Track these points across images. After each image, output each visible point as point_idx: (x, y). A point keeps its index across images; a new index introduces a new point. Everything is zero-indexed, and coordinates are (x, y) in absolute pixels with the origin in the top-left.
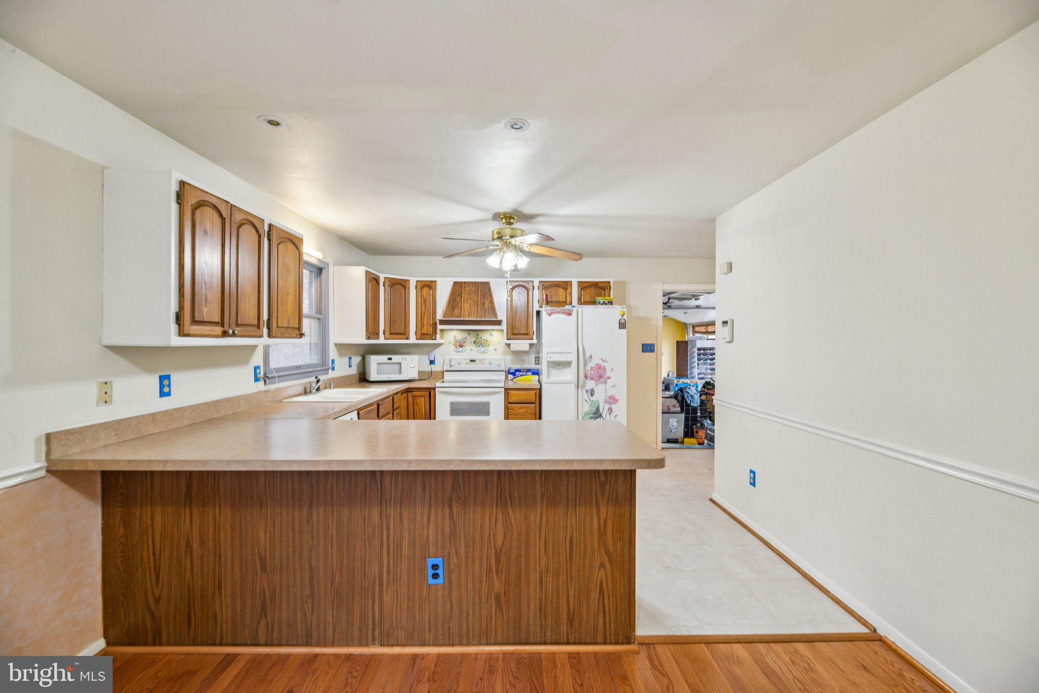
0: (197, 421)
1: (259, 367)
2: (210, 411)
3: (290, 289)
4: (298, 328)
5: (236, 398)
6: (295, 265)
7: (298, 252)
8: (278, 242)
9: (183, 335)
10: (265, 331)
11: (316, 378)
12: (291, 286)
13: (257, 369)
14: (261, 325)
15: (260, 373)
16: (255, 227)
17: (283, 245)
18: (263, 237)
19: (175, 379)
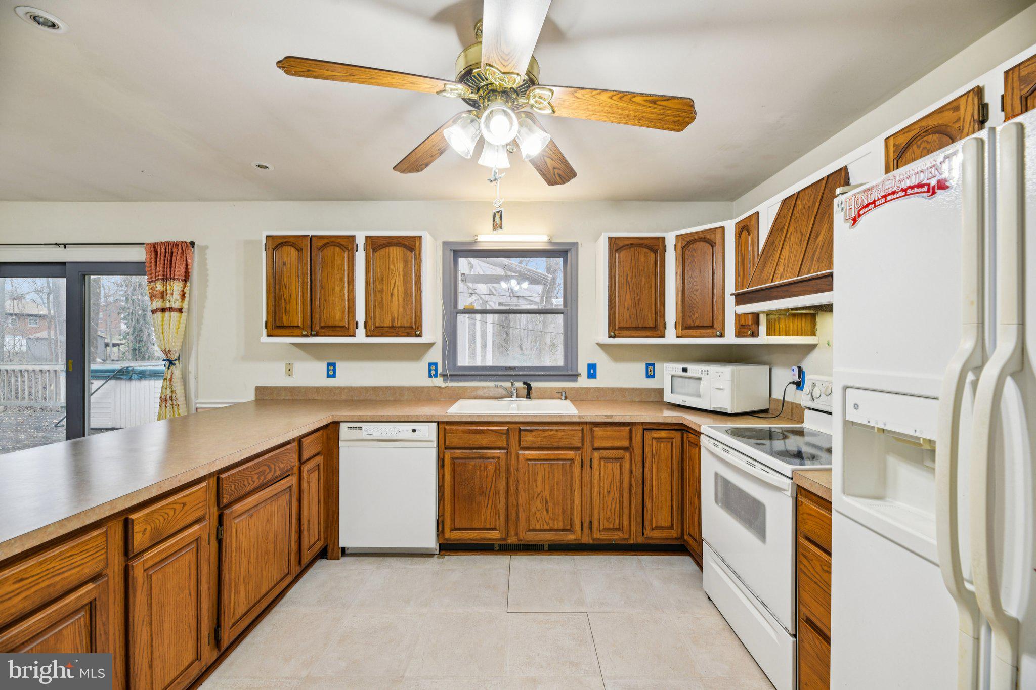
0: (355, 398)
1: (436, 364)
2: (367, 393)
3: (395, 290)
4: (411, 327)
5: (399, 388)
6: (405, 266)
7: (412, 252)
8: (375, 250)
9: (269, 335)
10: (361, 331)
11: (524, 383)
12: (396, 287)
13: (432, 366)
14: (351, 326)
15: (436, 370)
16: (340, 245)
17: (382, 250)
18: (353, 251)
19: (339, 366)
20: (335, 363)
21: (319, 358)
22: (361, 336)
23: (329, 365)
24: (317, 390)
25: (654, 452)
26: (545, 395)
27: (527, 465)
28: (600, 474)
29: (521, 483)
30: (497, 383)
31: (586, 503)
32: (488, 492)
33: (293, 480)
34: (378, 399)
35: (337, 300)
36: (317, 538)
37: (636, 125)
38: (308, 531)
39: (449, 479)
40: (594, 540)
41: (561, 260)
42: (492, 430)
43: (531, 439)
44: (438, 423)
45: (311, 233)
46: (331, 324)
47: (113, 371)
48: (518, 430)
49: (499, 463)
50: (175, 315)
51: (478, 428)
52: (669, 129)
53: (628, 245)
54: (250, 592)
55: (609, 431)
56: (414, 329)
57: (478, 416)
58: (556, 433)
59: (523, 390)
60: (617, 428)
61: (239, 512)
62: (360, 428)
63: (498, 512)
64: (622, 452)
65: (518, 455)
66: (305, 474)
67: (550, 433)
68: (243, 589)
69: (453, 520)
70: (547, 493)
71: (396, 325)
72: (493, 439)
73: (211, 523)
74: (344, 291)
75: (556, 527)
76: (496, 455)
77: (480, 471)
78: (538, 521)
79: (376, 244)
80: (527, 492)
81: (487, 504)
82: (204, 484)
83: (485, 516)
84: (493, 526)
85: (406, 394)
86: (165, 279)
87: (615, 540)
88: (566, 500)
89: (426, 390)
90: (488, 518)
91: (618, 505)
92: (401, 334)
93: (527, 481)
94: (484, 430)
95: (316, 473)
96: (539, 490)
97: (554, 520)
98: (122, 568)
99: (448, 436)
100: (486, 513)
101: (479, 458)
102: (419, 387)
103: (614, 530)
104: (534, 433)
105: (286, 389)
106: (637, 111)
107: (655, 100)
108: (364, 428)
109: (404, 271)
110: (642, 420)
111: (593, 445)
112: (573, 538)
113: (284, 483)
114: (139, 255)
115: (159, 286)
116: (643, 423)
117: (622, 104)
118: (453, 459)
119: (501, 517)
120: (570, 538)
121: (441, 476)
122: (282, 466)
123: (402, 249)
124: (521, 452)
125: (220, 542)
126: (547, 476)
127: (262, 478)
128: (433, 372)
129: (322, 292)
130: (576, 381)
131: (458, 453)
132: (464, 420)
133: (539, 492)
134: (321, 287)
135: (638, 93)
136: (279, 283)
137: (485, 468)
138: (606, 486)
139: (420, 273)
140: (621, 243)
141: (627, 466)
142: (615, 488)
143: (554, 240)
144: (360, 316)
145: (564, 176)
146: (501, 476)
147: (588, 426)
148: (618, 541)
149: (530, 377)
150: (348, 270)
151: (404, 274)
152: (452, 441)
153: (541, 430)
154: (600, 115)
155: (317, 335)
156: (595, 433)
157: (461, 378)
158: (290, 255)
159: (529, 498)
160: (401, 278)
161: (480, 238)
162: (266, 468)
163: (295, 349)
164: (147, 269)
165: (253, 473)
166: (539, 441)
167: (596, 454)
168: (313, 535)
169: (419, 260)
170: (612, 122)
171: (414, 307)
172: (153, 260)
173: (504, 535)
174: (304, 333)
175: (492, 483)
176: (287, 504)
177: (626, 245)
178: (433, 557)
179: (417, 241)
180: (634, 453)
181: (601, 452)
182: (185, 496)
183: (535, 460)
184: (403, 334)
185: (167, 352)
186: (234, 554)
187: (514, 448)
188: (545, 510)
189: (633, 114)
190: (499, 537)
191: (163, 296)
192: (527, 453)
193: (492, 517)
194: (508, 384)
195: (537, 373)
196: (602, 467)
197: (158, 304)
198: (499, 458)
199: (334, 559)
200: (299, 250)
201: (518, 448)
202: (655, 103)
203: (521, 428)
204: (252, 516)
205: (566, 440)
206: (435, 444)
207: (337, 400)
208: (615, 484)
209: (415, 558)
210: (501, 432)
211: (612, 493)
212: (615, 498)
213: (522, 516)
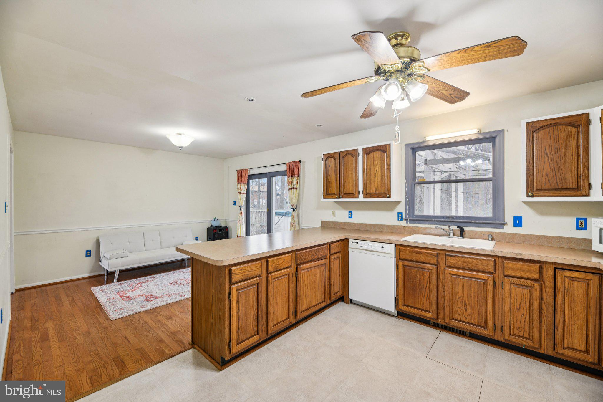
0: (360, 229)
1: (402, 213)
2: (366, 227)
3: (377, 174)
4: (385, 193)
5: (382, 225)
6: (382, 160)
7: (385, 153)
8: (367, 154)
9: (324, 198)
10: (361, 196)
11: (458, 227)
12: (377, 173)
13: (400, 214)
14: (356, 193)
15: (402, 216)
16: (351, 155)
17: (370, 154)
18: (357, 156)
19: (354, 213)
20: (352, 211)
21: (345, 209)
22: (361, 198)
23: (349, 212)
24: (345, 224)
25: (567, 287)
26: (474, 236)
27: (451, 277)
28: (510, 295)
29: (447, 288)
30: (437, 226)
31: (499, 313)
32: (424, 289)
33: (327, 261)
34: (371, 230)
35: (350, 180)
36: (338, 290)
37: (485, 61)
38: (334, 286)
39: (401, 276)
40: (505, 339)
41: (491, 144)
42: (427, 253)
43: (453, 261)
44: (396, 245)
45: (339, 151)
46: (348, 192)
47: (284, 213)
48: (445, 255)
49: (432, 272)
50: (295, 190)
51: (419, 250)
52: (510, 56)
53: (546, 125)
54: (308, 302)
55: (519, 265)
56: (386, 194)
57: (418, 243)
58: (473, 260)
59: (459, 231)
60: (526, 264)
61: (303, 268)
62: (357, 243)
63: (431, 302)
64: (532, 282)
65: (444, 270)
66: (332, 260)
67: (468, 260)
68: (305, 300)
69: (404, 300)
70: (465, 298)
71: (377, 192)
72: (428, 258)
73: (293, 269)
74: (353, 176)
75: (473, 322)
76: (429, 268)
77: (420, 275)
78: (459, 315)
79: (368, 151)
80: (451, 294)
81: (424, 296)
82: (291, 254)
83: (422, 302)
84: (428, 309)
85: (386, 229)
86: (292, 177)
87: (526, 346)
88: (481, 306)
89: (396, 228)
90: (425, 304)
91: (527, 320)
92: (380, 197)
93: (451, 288)
94: (422, 252)
95: (338, 261)
96: (460, 294)
97: (471, 317)
98: (266, 276)
99: (401, 253)
100: (424, 301)
101: (419, 268)
102: (392, 226)
103: (523, 337)
104: (456, 258)
105: (332, 222)
106: (481, 54)
107: (489, 45)
108: (359, 243)
109: (381, 164)
110: (553, 260)
111: (504, 273)
112: (487, 333)
113: (322, 262)
114: (284, 168)
115: (290, 179)
116: (554, 263)
117: (468, 54)
118: (404, 265)
119: (433, 305)
120: (484, 332)
121: (397, 274)
122: (321, 254)
123: (380, 152)
124: (447, 269)
125: (297, 277)
126: (465, 286)
127: (313, 257)
128: (400, 218)
129: (344, 177)
130: (503, 228)
131: (406, 263)
132: (410, 244)
133: (460, 296)
134: (344, 175)
135: (475, 46)
136: (328, 175)
137: (423, 274)
138: (516, 304)
139: (389, 164)
140: (539, 126)
141: (537, 293)
142: (525, 307)
143: (482, 131)
144: (361, 188)
145: (460, 96)
146: (433, 280)
147: (500, 259)
148: (529, 347)
149: (465, 224)
150: (355, 166)
151: (381, 165)
152: (404, 255)
153: (461, 257)
154: (458, 64)
155: (342, 198)
156: (506, 265)
157: (417, 222)
158: (332, 161)
159: (452, 298)
160: (380, 167)
161: (428, 139)
162: (314, 253)
163: (336, 204)
164: (287, 173)
165: (309, 254)
166: (459, 263)
167: (507, 280)
168: (336, 288)
169: (389, 157)
170: (467, 64)
171: (386, 183)
172: (289, 169)
173: (435, 316)
174: (337, 197)
175: (427, 284)
176: (324, 271)
177: (544, 126)
178: (394, 317)
179: (387, 147)
180: (545, 285)
181: (511, 278)
182: (285, 257)
183: (456, 275)
184: (381, 197)
185: (293, 205)
186: (301, 284)
187: (442, 265)
188: (464, 309)
189: (479, 56)
190: (432, 317)
191: (291, 183)
192: (450, 270)
193: (427, 304)
194: (446, 227)
195: (469, 221)
196: (513, 290)
197: (290, 186)
198: (431, 270)
199: (347, 303)
200: (335, 159)
201: (444, 266)
202: (490, 47)
203: (447, 254)
204: (308, 271)
205: (480, 266)
206: (393, 256)
207: (353, 229)
208: (524, 305)
209: (384, 315)
210: (433, 254)
211: (522, 311)
212: (525, 314)
213: (447, 309)
